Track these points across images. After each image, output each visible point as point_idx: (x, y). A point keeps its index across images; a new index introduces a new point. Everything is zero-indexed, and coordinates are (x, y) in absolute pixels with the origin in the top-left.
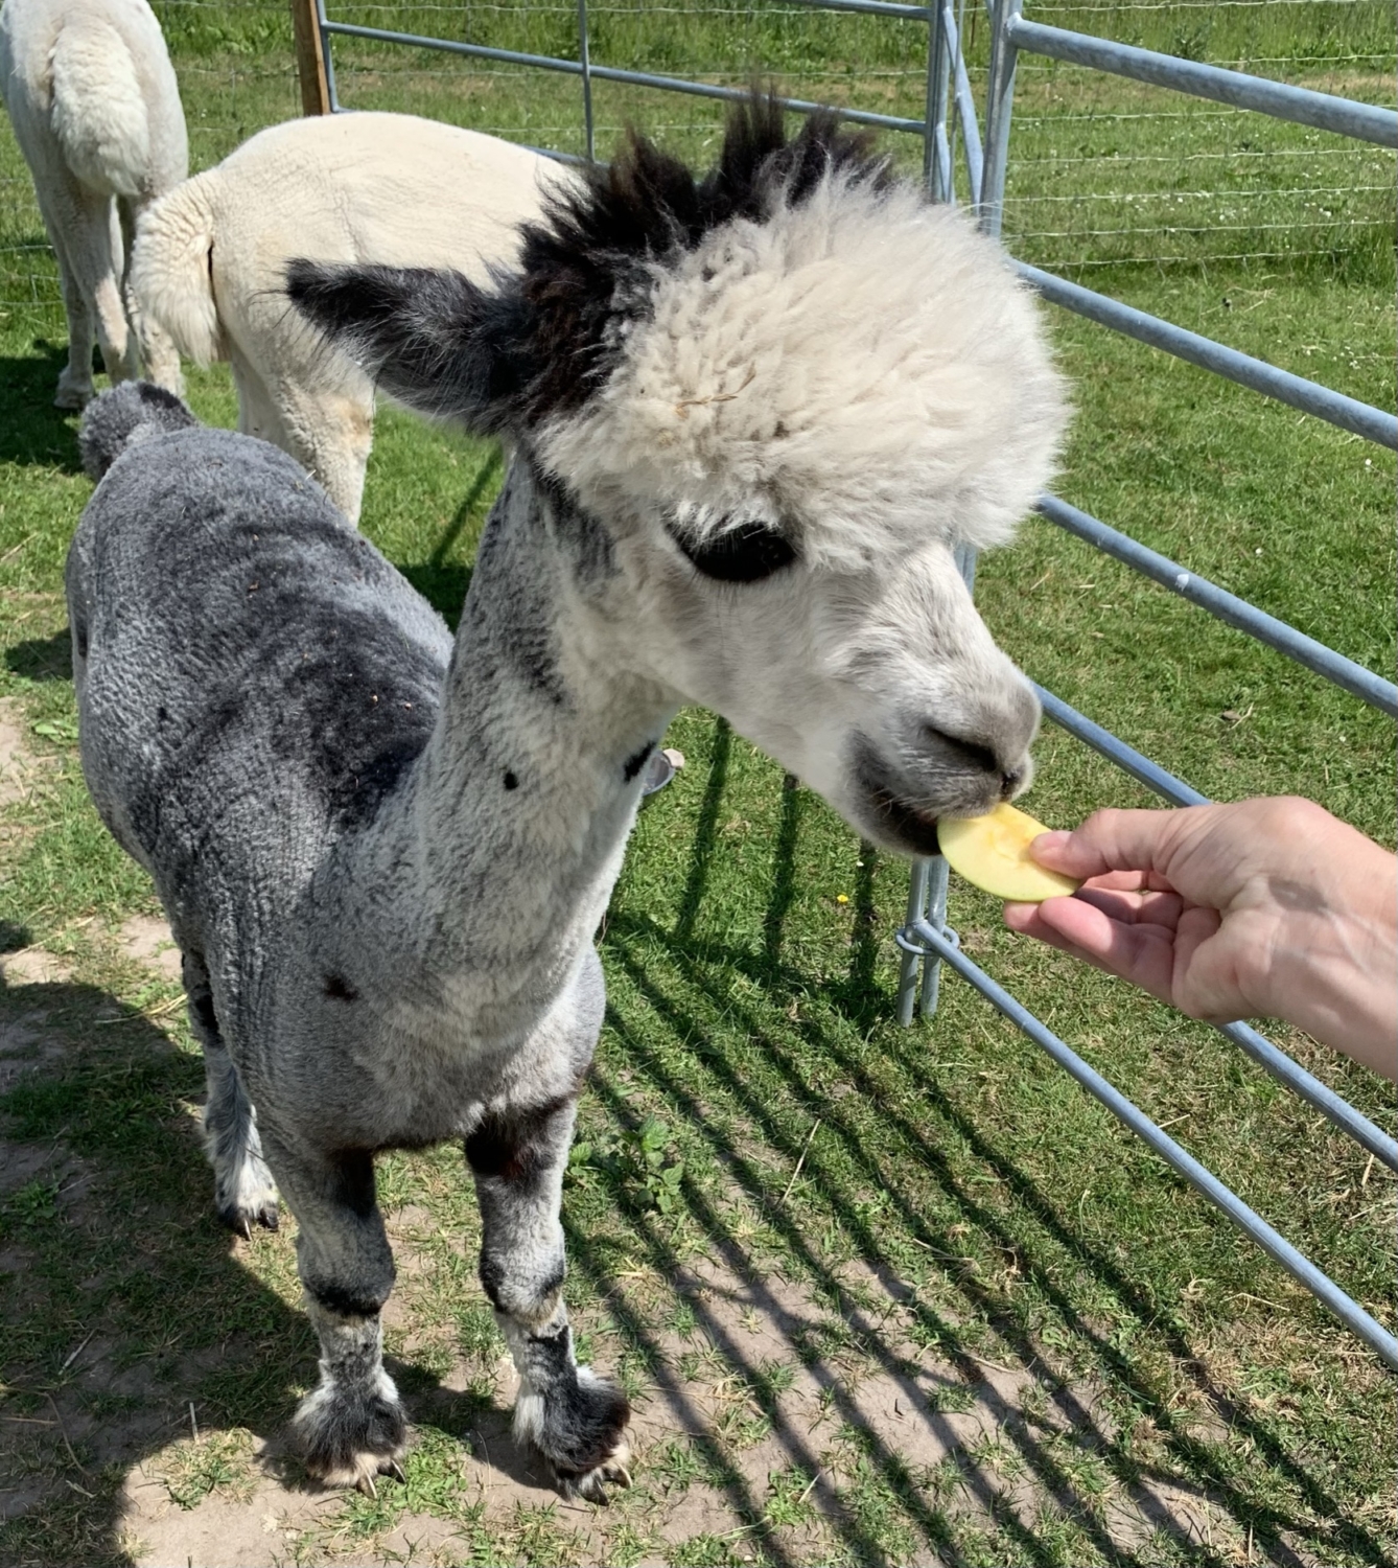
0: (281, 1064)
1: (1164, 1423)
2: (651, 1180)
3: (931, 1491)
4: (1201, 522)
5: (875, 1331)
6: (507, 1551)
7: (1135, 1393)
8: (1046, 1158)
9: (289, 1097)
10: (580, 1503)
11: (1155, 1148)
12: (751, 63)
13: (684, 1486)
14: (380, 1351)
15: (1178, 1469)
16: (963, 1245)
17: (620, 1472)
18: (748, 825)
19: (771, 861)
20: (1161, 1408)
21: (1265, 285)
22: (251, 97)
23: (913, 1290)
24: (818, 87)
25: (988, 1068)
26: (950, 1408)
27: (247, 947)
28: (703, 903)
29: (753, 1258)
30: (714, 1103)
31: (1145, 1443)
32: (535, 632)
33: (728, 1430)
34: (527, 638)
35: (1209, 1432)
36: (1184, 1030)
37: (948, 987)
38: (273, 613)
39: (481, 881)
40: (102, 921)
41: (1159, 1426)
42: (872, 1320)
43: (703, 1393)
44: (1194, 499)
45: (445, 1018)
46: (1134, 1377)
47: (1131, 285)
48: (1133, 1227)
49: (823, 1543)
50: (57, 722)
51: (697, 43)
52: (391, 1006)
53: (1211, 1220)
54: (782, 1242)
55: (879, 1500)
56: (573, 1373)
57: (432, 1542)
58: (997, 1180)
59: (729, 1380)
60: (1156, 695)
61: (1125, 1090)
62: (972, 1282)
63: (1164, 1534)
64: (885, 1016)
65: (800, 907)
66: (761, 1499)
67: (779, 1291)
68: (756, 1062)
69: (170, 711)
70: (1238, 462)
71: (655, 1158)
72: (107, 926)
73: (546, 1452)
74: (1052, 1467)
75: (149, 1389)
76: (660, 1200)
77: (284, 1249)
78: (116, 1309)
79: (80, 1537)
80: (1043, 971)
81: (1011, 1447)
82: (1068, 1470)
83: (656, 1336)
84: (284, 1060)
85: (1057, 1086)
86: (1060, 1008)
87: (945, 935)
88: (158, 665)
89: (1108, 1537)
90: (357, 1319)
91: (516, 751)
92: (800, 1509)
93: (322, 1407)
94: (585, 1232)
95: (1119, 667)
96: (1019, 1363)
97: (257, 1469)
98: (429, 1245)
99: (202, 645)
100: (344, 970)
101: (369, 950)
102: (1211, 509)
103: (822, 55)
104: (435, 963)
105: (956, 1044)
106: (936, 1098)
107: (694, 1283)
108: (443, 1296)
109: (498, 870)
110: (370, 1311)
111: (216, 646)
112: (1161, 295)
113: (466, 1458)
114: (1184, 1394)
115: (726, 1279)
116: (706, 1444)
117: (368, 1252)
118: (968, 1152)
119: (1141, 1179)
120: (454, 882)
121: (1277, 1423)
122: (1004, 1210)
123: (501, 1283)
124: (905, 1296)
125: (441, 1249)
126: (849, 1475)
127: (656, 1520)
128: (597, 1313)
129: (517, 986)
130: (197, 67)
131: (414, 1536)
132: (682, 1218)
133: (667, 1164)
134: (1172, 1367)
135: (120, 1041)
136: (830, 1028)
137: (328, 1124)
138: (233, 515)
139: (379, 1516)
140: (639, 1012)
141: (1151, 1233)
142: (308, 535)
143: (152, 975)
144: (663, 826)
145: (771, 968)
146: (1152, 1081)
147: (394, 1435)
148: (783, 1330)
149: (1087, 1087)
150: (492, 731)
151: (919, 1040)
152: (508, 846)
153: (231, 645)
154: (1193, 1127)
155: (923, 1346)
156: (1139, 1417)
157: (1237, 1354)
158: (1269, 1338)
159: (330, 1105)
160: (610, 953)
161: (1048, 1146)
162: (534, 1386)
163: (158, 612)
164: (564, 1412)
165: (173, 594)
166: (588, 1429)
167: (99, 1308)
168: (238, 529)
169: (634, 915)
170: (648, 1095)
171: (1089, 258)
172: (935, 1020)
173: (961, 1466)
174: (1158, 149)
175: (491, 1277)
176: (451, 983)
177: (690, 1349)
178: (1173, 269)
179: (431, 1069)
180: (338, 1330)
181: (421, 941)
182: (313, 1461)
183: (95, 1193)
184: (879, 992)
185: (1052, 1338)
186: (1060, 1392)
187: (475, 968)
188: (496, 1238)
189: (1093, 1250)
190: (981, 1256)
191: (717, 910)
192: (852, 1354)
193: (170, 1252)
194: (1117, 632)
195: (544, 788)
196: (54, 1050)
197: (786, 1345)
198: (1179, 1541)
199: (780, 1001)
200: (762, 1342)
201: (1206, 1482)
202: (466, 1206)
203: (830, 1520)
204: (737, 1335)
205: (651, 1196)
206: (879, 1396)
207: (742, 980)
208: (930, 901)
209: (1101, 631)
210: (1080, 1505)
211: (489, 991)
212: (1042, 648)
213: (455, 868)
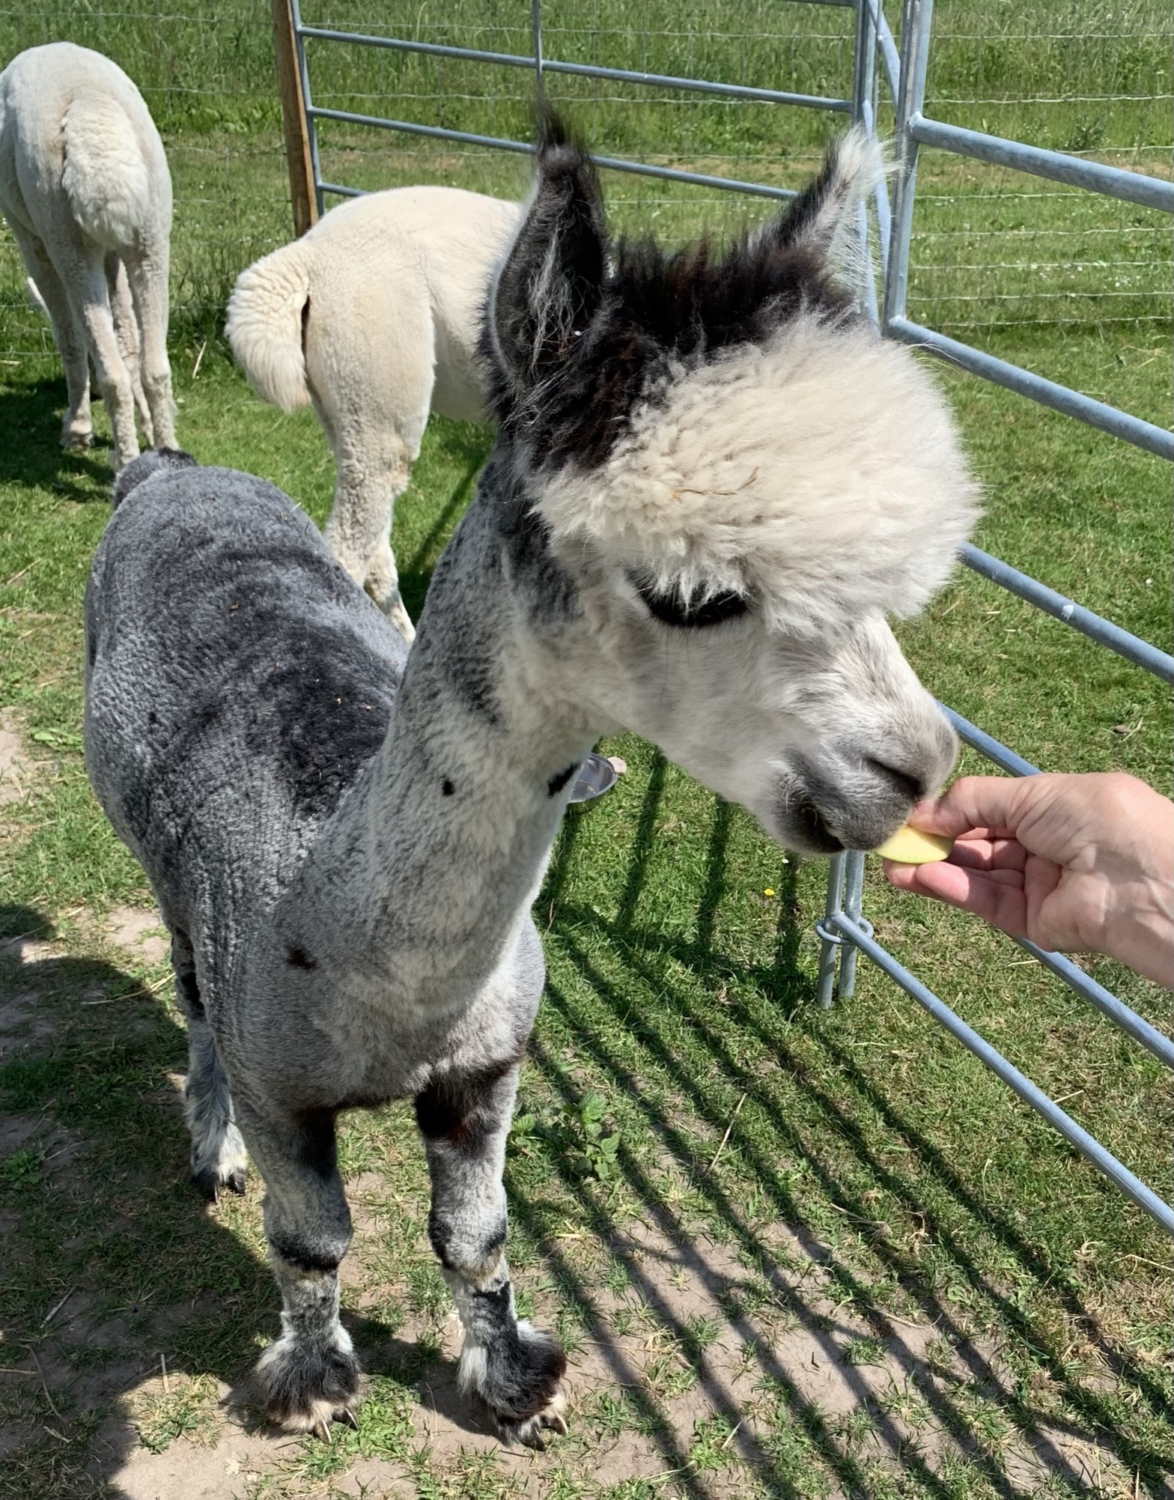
0: (250, 1028)
1: (1059, 1374)
2: (590, 1149)
3: (844, 1438)
4: (1097, 555)
5: (794, 1289)
6: (451, 1492)
7: (1032, 1347)
8: (953, 1130)
9: (258, 1058)
10: (519, 1448)
11: (1051, 1122)
12: (696, 145)
13: (616, 1433)
14: (337, 1306)
15: (1071, 1417)
16: (876, 1210)
17: (556, 1420)
18: (684, 825)
19: (704, 858)
20: (1056, 1361)
21: (1156, 344)
22: (246, 172)
23: (830, 1251)
24: (756, 166)
25: (901, 1047)
26: (862, 1361)
27: (222, 922)
28: (642, 896)
29: (684, 1222)
30: (650, 1079)
31: (1041, 1393)
32: (478, 661)
33: (658, 1380)
34: (469, 667)
35: (1100, 1383)
36: (1079, 1013)
37: (864, 972)
38: (250, 629)
39: (421, 872)
40: (91, 911)
41: (1054, 1377)
42: (792, 1279)
43: (635, 1347)
44: (1091, 535)
45: (391, 988)
46: (1032, 1332)
47: (1036, 343)
48: (1031, 1193)
49: (744, 1486)
50: (54, 730)
51: (647, 127)
52: (344, 975)
53: (1102, 1187)
54: (709, 1206)
55: (796, 1446)
56: (514, 1326)
57: (382, 1485)
58: (908, 1150)
59: (659, 1334)
60: (1055, 711)
61: (1024, 1068)
62: (884, 1243)
63: (1058, 1478)
64: (807, 999)
65: (730, 899)
66: (687, 1446)
67: (706, 1252)
68: (688, 1041)
69: (159, 716)
70: (1130, 501)
71: (593, 1129)
72: (95, 915)
73: (489, 1401)
74: (955, 1414)
75: (124, 1342)
76: (598, 1168)
77: (251, 1213)
78: (94, 1268)
79: (56, 1479)
80: (951, 959)
81: (919, 1397)
82: (970, 1418)
83: (592, 1294)
84: (253, 1023)
85: (962, 1063)
86: (966, 993)
87: (862, 926)
88: (149, 674)
89: (1006, 1481)
90: (315, 1273)
91: (454, 763)
92: (723, 1455)
93: (283, 1356)
94: (528, 1197)
95: (1022, 685)
96: (926, 1319)
97: (221, 1415)
98: (384, 1209)
99: (187, 656)
100: (304, 942)
101: (326, 925)
102: (1107, 544)
103: (760, 138)
104: (383, 940)
105: (872, 1025)
106: (852, 1074)
107: (629, 1245)
108: (396, 1256)
109: (435, 864)
110: (328, 1265)
111: (198, 656)
112: (1062, 352)
113: (415, 1407)
114: (1077, 1347)
115: (657, 1240)
116: (637, 1394)
117: (328, 1210)
118: (881, 1124)
119: (1039, 1149)
120: (397, 871)
121: (1162, 1375)
122: (914, 1178)
123: (448, 1241)
124: (822, 1256)
125: (394, 1212)
126: (769, 1422)
127: (589, 1464)
128: (538, 1274)
129: (453, 963)
130: (197, 145)
131: (365, 1479)
132: (618, 1184)
133: (605, 1134)
134: (1066, 1323)
135: (105, 1021)
136: (756, 1011)
137: (292, 1083)
138: (221, 543)
139: (333, 1460)
140: (580, 994)
141: (1048, 1199)
142: (286, 561)
143: (136, 960)
144: (607, 826)
145: (703, 955)
146: (1049, 1059)
147: (349, 1385)
148: (710, 1289)
149: (990, 1066)
150: (434, 744)
151: (837, 1022)
152: (444, 844)
153: (213, 656)
154: (1086, 1102)
155: (838, 1302)
156: (1036, 1369)
157: (1126, 1310)
158: (1155, 1296)
159: (293, 1065)
160: (556, 941)
161: (954, 1118)
162: (477, 1338)
163: (151, 628)
164: (505, 1362)
165: (165, 612)
166: (528, 1378)
167: (79, 1266)
168: (224, 556)
169: (579, 906)
170: (589, 1070)
171: (998, 319)
172: (852, 1003)
173: (871, 1414)
174: (1060, 223)
175: (439, 1234)
176: (396, 958)
177: (623, 1305)
178: (1073, 330)
179: (382, 1033)
180: (299, 1283)
181: (370, 920)
182: (273, 1406)
183: (78, 1160)
184: (801, 977)
185: (956, 1295)
186: (964, 1346)
187: (416, 947)
188: (446, 1198)
189: (995, 1214)
190: (892, 1220)
191: (654, 902)
192: (773, 1311)
193: (146, 1215)
194: (1020, 654)
195: (477, 796)
196: (44, 1029)
197: (712, 1302)
198: (1071, 1484)
199: (711, 985)
200: (690, 1299)
201: (1097, 1429)
202: (419, 1173)
203: (750, 1465)
204: (667, 1292)
205: (590, 1164)
206: (797, 1350)
207: (676, 966)
208: (848, 894)
209: (1005, 653)
210: (980, 1451)
211: (429, 965)
212: (951, 668)
213: (398, 860)
